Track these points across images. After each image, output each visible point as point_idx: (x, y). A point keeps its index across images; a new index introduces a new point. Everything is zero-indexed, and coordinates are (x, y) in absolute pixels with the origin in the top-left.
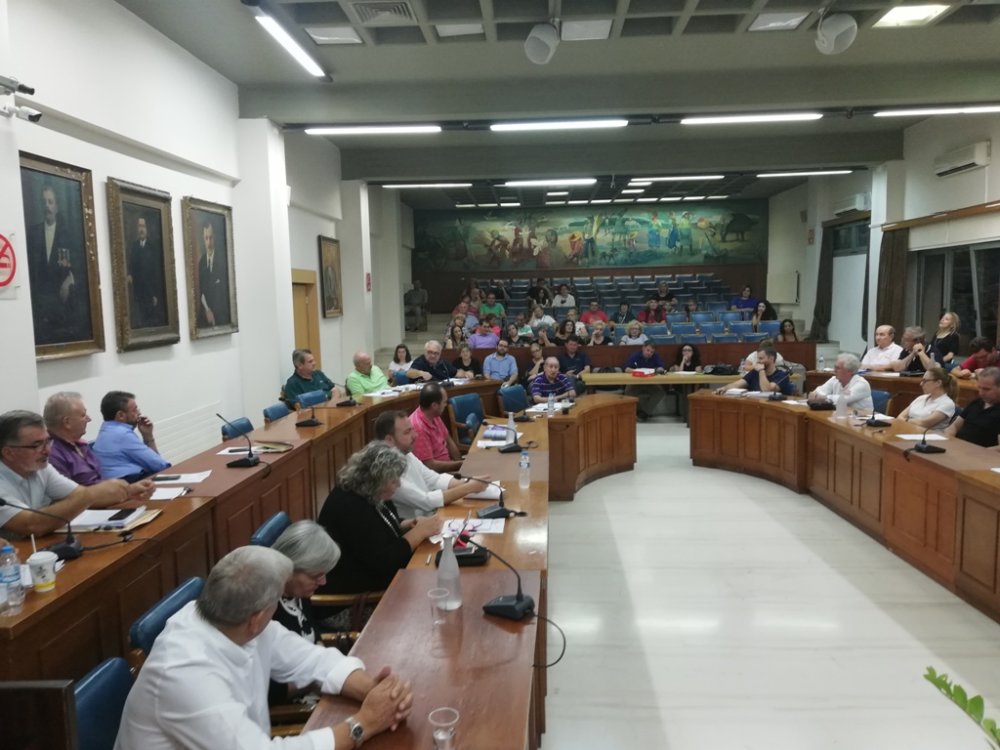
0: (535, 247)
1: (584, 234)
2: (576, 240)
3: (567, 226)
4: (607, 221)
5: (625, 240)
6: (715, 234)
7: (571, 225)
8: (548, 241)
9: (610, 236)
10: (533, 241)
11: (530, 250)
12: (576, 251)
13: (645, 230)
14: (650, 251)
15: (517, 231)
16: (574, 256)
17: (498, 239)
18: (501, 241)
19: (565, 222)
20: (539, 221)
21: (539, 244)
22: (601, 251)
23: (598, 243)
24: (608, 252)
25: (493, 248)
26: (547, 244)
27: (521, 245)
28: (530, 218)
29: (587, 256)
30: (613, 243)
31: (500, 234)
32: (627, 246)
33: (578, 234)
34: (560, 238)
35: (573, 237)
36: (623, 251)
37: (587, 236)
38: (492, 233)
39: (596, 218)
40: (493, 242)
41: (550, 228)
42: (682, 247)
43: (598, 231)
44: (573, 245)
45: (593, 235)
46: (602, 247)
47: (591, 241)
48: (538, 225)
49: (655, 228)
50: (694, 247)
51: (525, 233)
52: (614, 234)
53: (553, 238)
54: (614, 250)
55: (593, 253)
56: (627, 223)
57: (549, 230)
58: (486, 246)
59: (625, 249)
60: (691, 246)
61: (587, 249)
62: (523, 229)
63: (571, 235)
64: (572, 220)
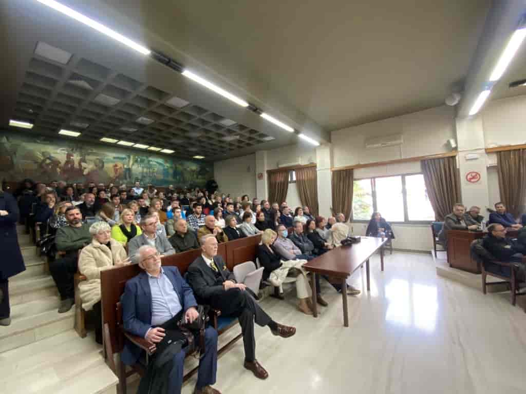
0: (85, 168)
1: (124, 165)
2: (118, 168)
3: (112, 159)
4: (139, 159)
5: (150, 172)
7: (114, 158)
8: (96, 166)
9: (140, 169)
10: (83, 164)
11: (81, 170)
12: (117, 175)
13: (161, 168)
14: (164, 179)
15: (69, 156)
16: (117, 177)
17: (48, 158)
18: (52, 160)
19: (110, 156)
20: (90, 151)
21: (88, 167)
22: (134, 176)
23: (133, 172)
24: (140, 177)
25: (44, 165)
26: (95, 168)
27: (72, 166)
28: (81, 148)
29: (126, 179)
30: (143, 173)
31: (52, 155)
32: (151, 175)
33: (120, 165)
34: (106, 165)
35: (116, 166)
36: (149, 178)
37: (125, 166)
38: (43, 154)
39: (132, 157)
40: (44, 161)
41: (98, 157)
43: (133, 164)
44: (116, 171)
45: (130, 167)
46: (136, 174)
47: (129, 170)
48: (89, 154)
49: (166, 167)
50: (185, 180)
51: (76, 158)
52: (143, 168)
53: (101, 165)
54: (143, 177)
55: (130, 177)
56: (151, 163)
57: (98, 159)
58: (36, 162)
59: (150, 177)
61: (126, 174)
62: (75, 155)
63: (114, 164)
64: (115, 155)
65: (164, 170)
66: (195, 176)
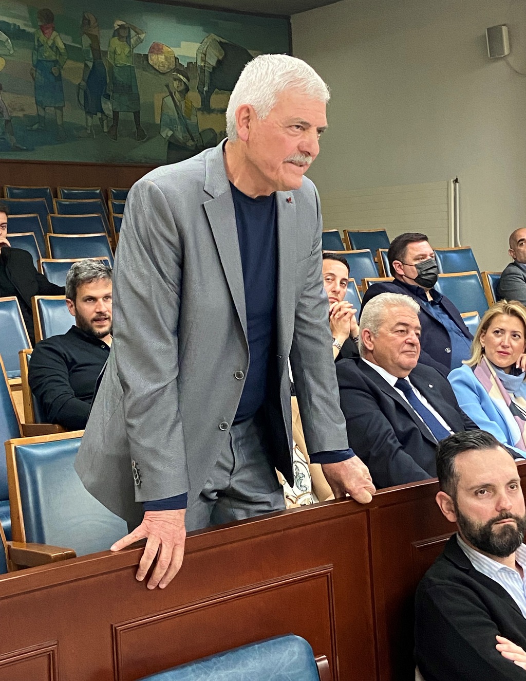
6: (187, 89)
14: (39, 119)
42: (116, 114)
49: (49, 54)
50: (143, 118)
60: (137, 114)
65: (38, 64)
66: (195, 97)
